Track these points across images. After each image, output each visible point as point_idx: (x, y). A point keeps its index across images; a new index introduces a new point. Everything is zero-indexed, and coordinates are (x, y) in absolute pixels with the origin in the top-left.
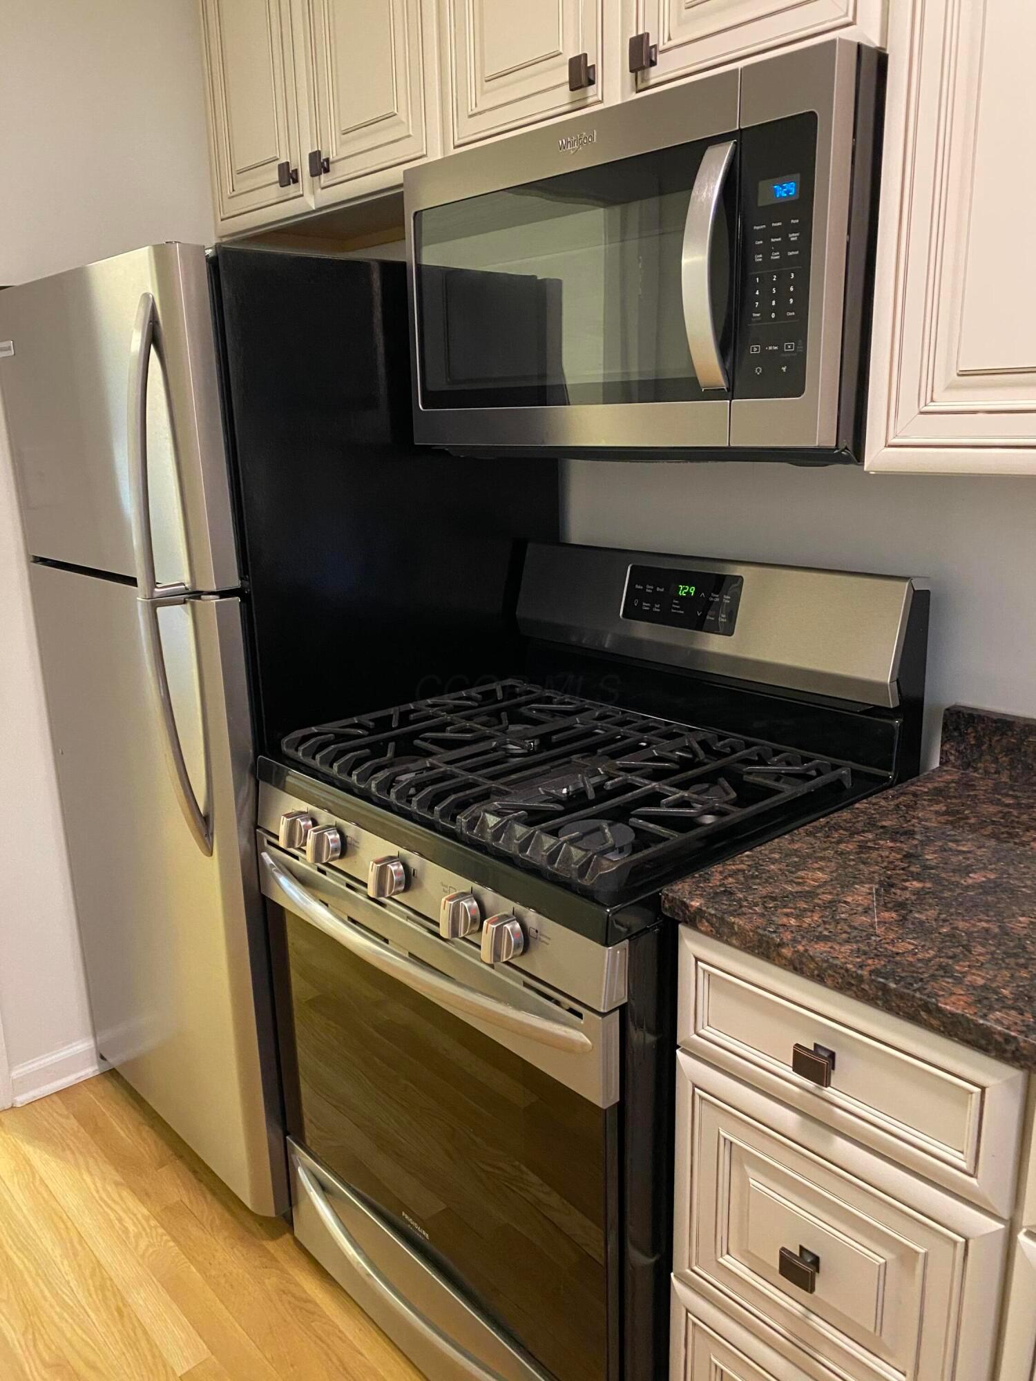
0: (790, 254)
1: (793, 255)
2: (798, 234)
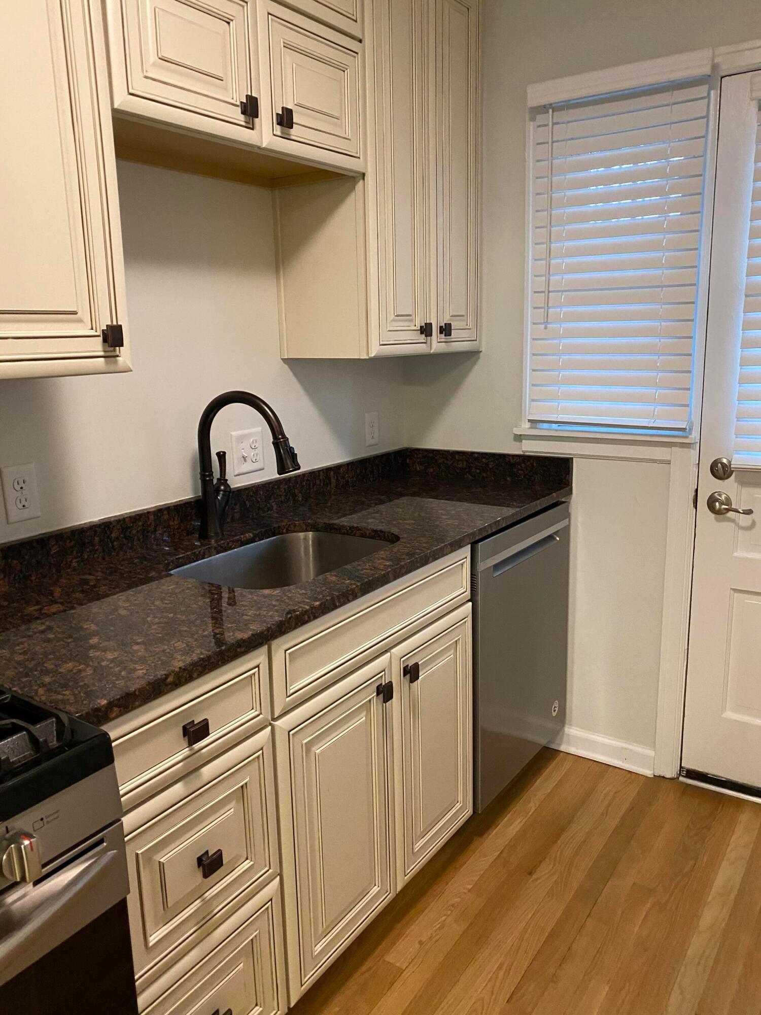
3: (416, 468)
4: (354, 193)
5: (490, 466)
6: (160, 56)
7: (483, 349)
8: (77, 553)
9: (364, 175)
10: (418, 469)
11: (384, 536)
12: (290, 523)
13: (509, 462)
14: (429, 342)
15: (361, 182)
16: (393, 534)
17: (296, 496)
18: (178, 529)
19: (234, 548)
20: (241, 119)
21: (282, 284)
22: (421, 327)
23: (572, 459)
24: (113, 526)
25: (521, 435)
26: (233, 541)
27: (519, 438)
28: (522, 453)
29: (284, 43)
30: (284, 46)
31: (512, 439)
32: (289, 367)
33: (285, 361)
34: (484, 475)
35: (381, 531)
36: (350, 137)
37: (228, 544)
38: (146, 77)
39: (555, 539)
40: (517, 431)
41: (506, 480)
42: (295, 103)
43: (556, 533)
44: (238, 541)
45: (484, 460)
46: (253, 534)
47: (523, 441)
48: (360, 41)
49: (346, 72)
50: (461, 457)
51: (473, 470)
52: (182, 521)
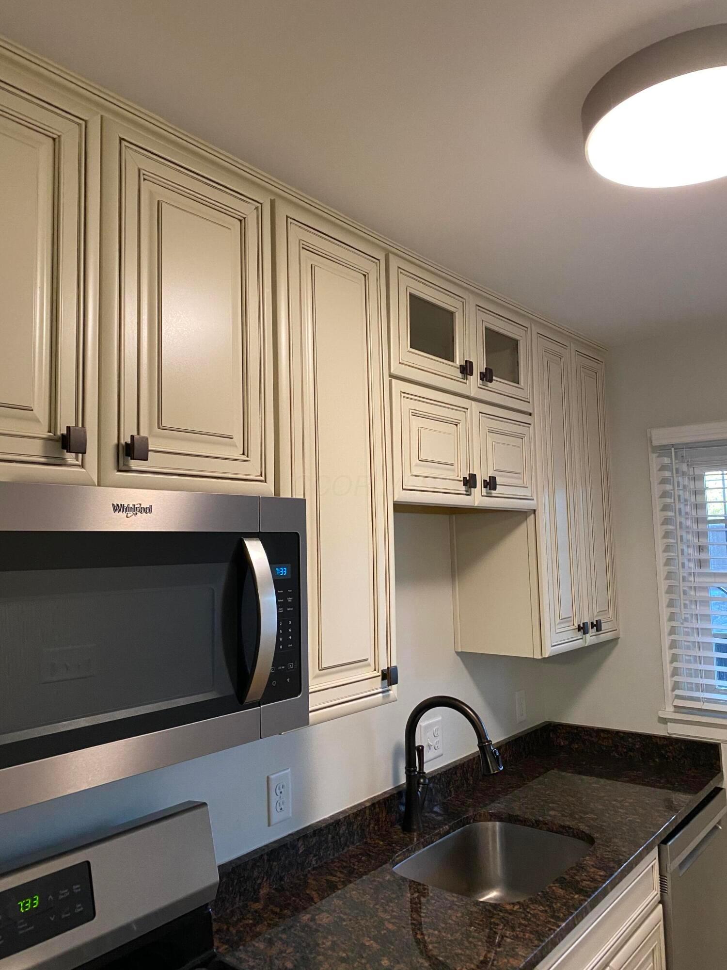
0: (288, 609)
1: (290, 610)
2: (292, 598)
3: (560, 742)
4: (525, 524)
5: (637, 747)
6: (420, 459)
7: (621, 636)
8: (316, 851)
9: (534, 511)
10: (562, 744)
11: (573, 832)
12: (476, 813)
13: (657, 743)
14: (584, 638)
15: (533, 516)
16: (583, 832)
17: (468, 779)
18: (385, 821)
19: (435, 841)
20: (462, 488)
21: (457, 589)
22: (579, 626)
23: (720, 744)
24: (341, 823)
25: (666, 718)
26: (435, 835)
27: (664, 721)
28: (668, 735)
29: (488, 429)
30: (488, 432)
31: (657, 721)
32: (462, 659)
33: (458, 653)
34: (632, 754)
35: (570, 828)
36: (527, 486)
37: (431, 838)
38: (412, 475)
39: (718, 828)
40: (662, 714)
41: (654, 761)
42: (495, 469)
43: (719, 823)
44: (438, 834)
45: (630, 739)
46: (449, 826)
47: (669, 723)
48: (530, 414)
49: (524, 439)
50: (606, 736)
51: (620, 749)
52: (388, 813)
